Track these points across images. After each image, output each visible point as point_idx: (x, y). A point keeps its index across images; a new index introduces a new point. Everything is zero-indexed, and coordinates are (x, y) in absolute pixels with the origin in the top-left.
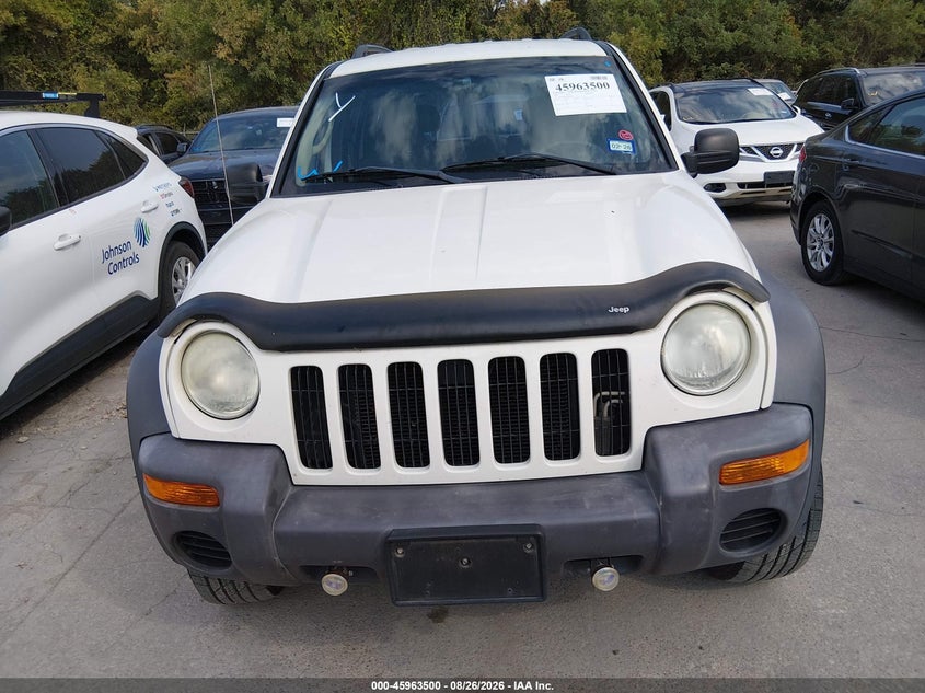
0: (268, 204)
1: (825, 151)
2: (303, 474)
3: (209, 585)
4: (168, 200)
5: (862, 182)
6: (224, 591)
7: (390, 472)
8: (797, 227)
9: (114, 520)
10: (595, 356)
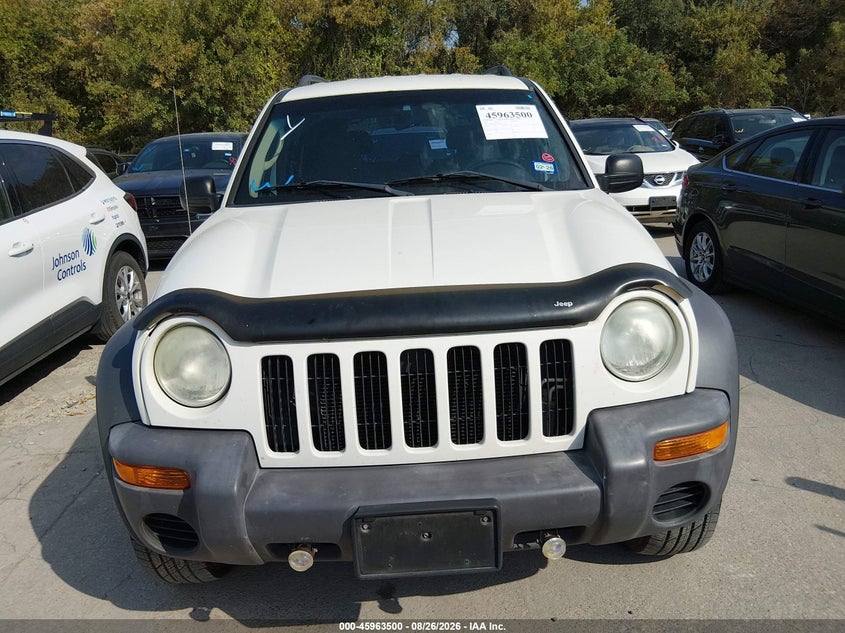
0: (224, 213)
1: (705, 177)
2: (270, 457)
3: (151, 560)
4: (114, 213)
5: (734, 205)
6: (166, 568)
7: (355, 453)
8: (681, 244)
9: (65, 510)
10: (543, 346)
